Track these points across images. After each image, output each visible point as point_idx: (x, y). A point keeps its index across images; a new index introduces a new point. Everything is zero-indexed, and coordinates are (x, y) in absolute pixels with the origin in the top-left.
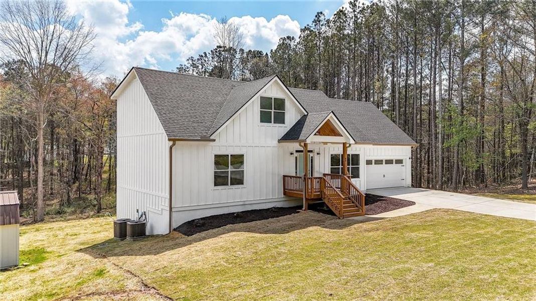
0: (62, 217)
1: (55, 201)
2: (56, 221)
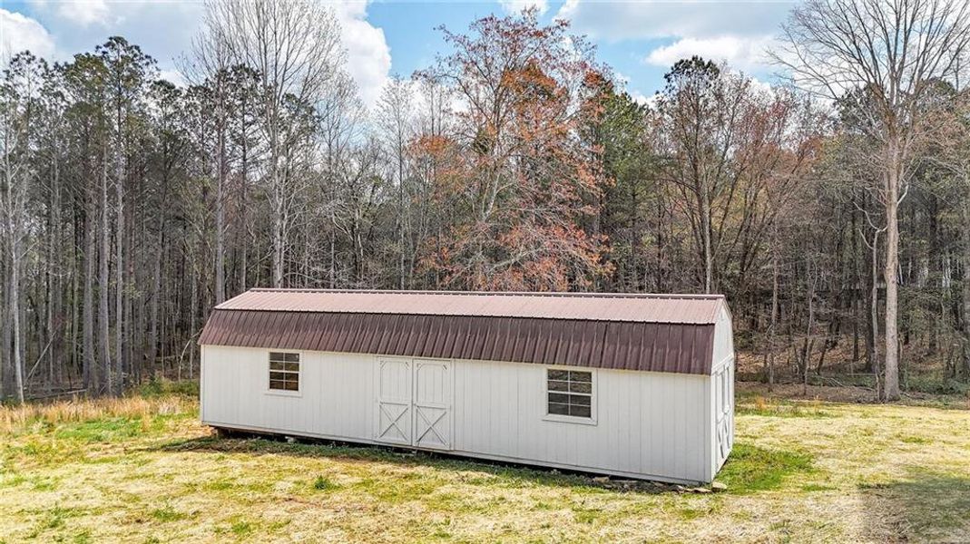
0: (940, 400)
1: (938, 365)
2: (925, 406)
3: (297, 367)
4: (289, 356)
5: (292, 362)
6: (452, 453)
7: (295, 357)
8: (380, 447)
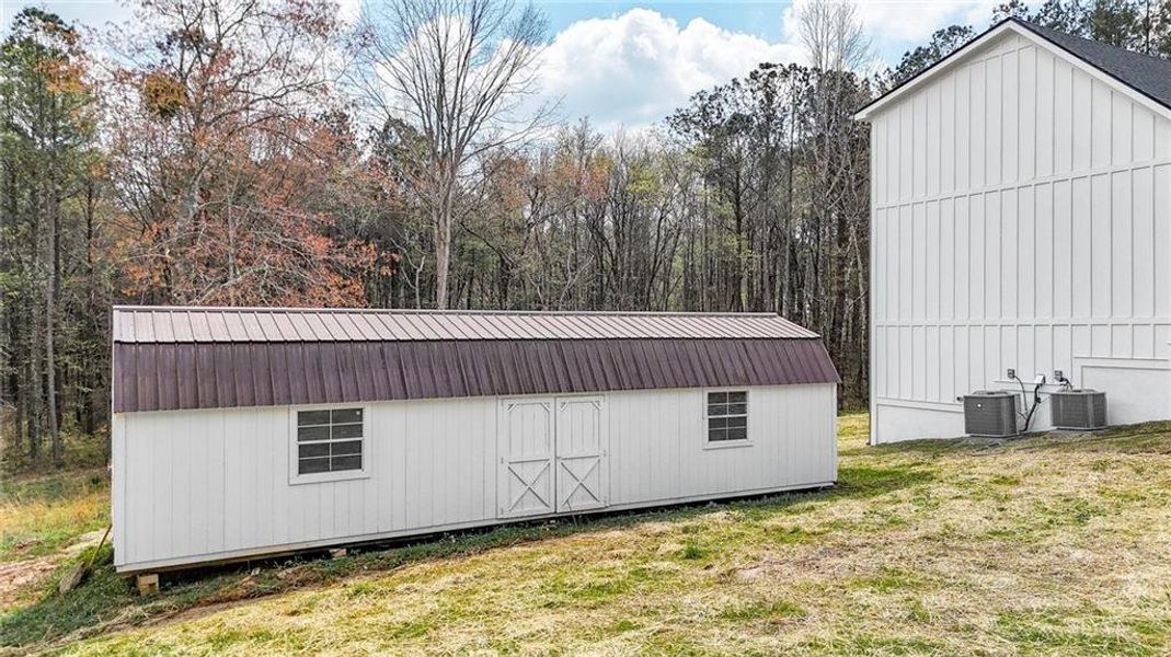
3: (359, 430)
4: (340, 415)
5: (351, 422)
6: (606, 510)
7: (357, 415)
8: (508, 525)
